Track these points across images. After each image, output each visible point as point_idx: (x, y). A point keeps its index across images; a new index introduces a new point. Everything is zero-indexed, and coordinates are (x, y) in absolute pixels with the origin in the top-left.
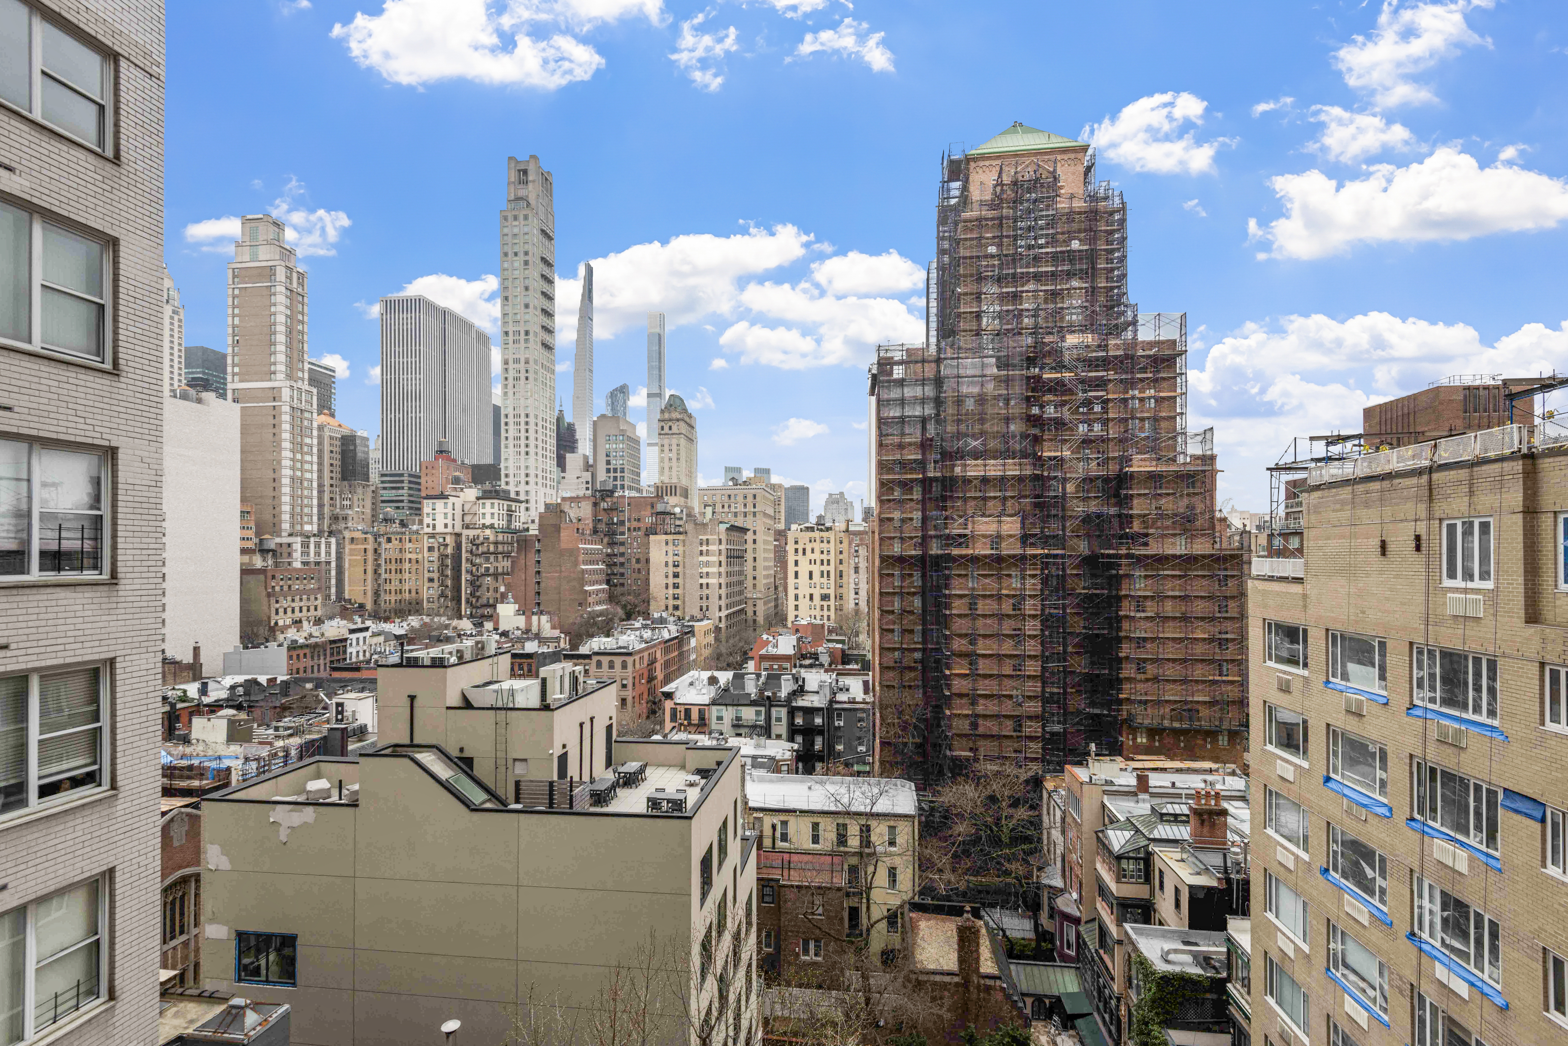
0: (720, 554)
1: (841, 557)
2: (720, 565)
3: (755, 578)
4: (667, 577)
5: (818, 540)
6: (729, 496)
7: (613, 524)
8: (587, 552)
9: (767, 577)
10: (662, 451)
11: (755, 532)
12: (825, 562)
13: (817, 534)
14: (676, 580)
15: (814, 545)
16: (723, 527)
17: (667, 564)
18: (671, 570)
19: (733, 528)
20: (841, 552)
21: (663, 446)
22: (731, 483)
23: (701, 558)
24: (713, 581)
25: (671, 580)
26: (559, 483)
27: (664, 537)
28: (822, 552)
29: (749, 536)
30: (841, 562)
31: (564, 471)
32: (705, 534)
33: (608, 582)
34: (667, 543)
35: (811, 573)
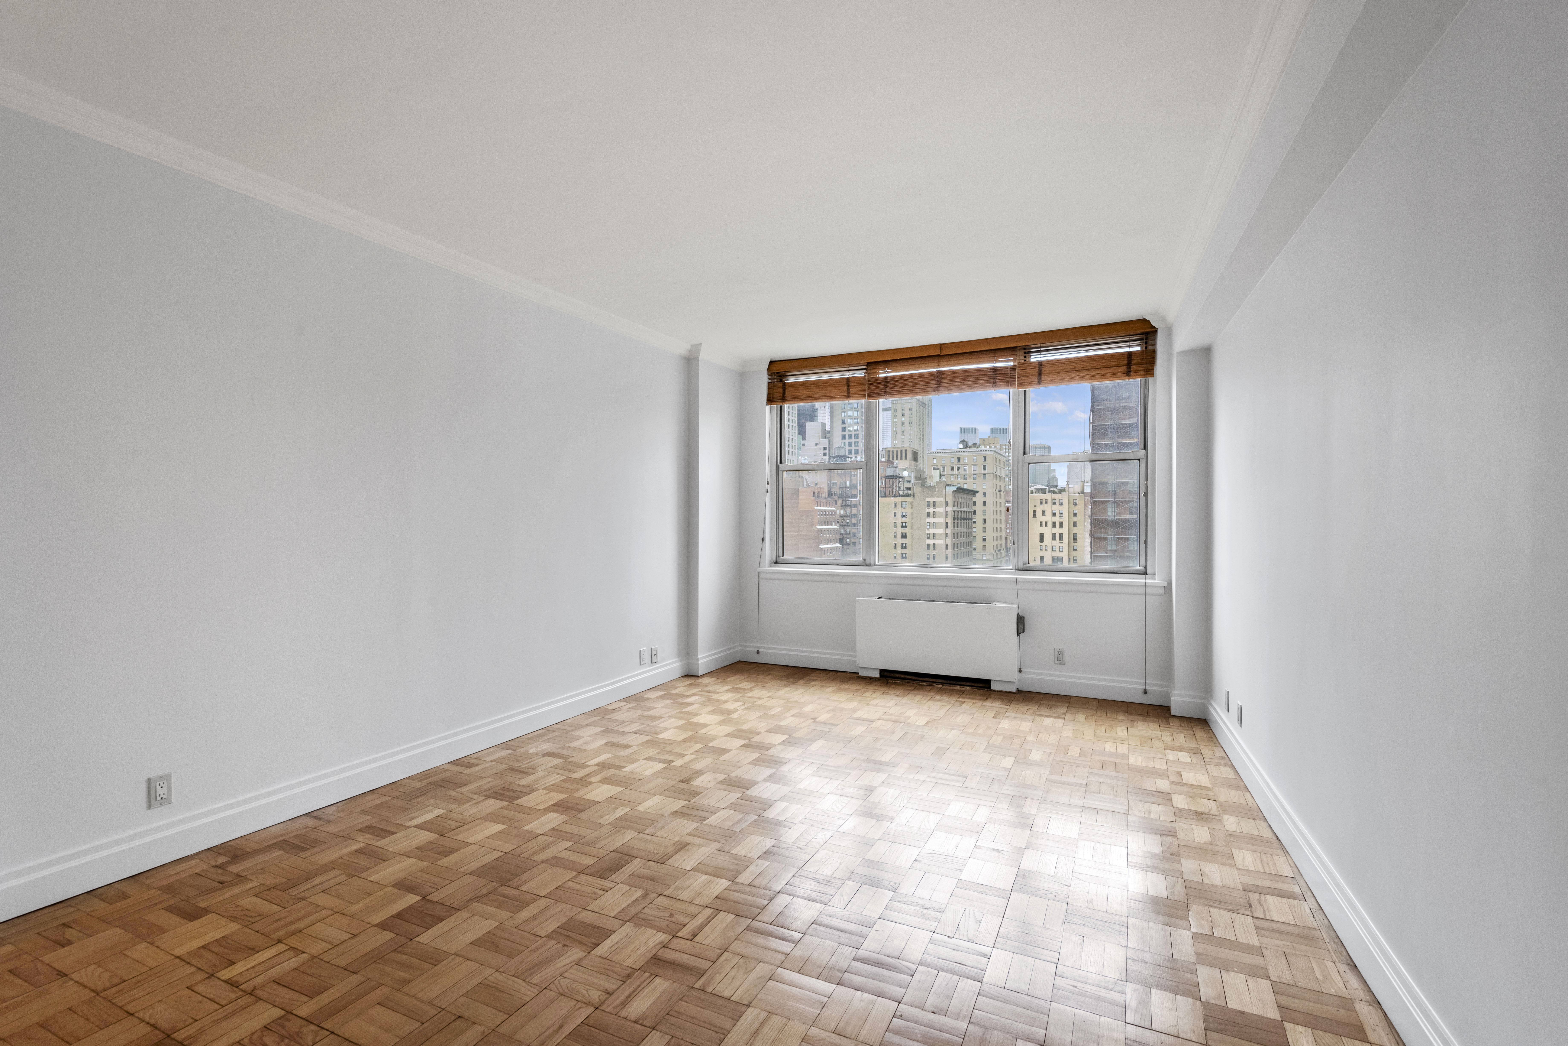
0: (947, 515)
1: (1075, 519)
2: (947, 527)
3: (984, 540)
4: (895, 537)
5: (1050, 502)
6: (959, 459)
7: (846, 487)
8: (822, 513)
9: (997, 538)
10: (895, 416)
11: (984, 494)
12: (1058, 525)
13: (1048, 496)
14: (904, 541)
15: (1045, 507)
16: (950, 489)
17: (895, 525)
18: (899, 531)
19: (960, 490)
20: (1075, 515)
21: (896, 411)
22: (961, 446)
23: (928, 520)
24: (940, 542)
25: (899, 541)
26: (800, 449)
27: (893, 499)
28: (1054, 514)
29: (979, 499)
30: (1075, 524)
31: (804, 438)
32: (932, 496)
33: (841, 541)
34: (895, 505)
35: (1042, 536)
